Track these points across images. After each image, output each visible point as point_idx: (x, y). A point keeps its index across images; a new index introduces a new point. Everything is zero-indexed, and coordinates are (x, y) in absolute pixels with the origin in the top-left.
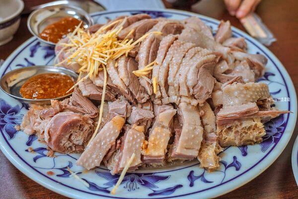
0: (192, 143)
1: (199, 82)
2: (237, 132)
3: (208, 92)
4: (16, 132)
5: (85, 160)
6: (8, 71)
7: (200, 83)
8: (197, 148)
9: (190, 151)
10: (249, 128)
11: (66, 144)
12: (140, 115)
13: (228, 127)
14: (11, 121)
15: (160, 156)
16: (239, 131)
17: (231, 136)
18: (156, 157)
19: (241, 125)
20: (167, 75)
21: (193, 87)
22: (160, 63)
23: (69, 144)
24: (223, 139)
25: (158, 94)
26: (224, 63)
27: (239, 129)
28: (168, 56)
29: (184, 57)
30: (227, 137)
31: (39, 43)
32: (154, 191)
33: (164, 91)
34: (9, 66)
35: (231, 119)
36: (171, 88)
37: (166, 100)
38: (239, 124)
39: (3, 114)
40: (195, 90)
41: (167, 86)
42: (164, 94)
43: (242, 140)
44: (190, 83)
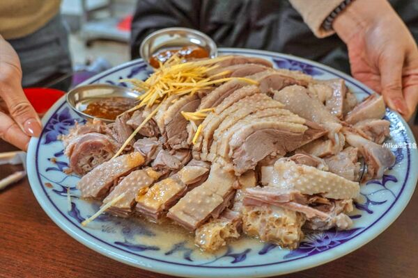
0: (193, 209)
1: (244, 145)
2: (263, 221)
3: (250, 161)
4: (55, 140)
5: (83, 185)
6: (96, 83)
7: (244, 147)
8: (197, 217)
9: (188, 217)
10: (278, 221)
11: (86, 166)
12: (162, 160)
13: (255, 210)
14: (60, 129)
15: (152, 209)
16: (267, 220)
17: (256, 224)
18: (148, 208)
19: (270, 212)
20: (217, 127)
21: (235, 149)
22: (218, 113)
23: (88, 167)
24: (247, 224)
25: (197, 146)
26: (329, 143)
27: (267, 218)
28: (232, 107)
29: (251, 113)
30: (251, 223)
31: (145, 66)
32: (126, 242)
33: (205, 144)
34: (98, 79)
35: (259, 201)
36: (214, 143)
37: (204, 156)
38: (267, 211)
39: (58, 121)
40: (236, 153)
41: (211, 139)
42: (205, 149)
43: (267, 235)
44: (233, 143)
